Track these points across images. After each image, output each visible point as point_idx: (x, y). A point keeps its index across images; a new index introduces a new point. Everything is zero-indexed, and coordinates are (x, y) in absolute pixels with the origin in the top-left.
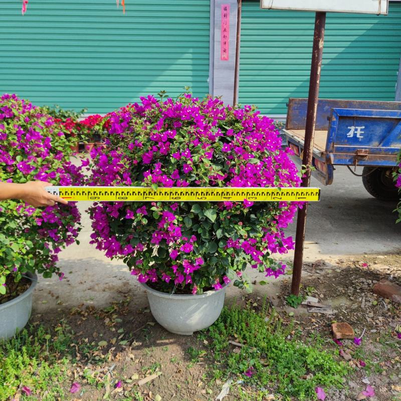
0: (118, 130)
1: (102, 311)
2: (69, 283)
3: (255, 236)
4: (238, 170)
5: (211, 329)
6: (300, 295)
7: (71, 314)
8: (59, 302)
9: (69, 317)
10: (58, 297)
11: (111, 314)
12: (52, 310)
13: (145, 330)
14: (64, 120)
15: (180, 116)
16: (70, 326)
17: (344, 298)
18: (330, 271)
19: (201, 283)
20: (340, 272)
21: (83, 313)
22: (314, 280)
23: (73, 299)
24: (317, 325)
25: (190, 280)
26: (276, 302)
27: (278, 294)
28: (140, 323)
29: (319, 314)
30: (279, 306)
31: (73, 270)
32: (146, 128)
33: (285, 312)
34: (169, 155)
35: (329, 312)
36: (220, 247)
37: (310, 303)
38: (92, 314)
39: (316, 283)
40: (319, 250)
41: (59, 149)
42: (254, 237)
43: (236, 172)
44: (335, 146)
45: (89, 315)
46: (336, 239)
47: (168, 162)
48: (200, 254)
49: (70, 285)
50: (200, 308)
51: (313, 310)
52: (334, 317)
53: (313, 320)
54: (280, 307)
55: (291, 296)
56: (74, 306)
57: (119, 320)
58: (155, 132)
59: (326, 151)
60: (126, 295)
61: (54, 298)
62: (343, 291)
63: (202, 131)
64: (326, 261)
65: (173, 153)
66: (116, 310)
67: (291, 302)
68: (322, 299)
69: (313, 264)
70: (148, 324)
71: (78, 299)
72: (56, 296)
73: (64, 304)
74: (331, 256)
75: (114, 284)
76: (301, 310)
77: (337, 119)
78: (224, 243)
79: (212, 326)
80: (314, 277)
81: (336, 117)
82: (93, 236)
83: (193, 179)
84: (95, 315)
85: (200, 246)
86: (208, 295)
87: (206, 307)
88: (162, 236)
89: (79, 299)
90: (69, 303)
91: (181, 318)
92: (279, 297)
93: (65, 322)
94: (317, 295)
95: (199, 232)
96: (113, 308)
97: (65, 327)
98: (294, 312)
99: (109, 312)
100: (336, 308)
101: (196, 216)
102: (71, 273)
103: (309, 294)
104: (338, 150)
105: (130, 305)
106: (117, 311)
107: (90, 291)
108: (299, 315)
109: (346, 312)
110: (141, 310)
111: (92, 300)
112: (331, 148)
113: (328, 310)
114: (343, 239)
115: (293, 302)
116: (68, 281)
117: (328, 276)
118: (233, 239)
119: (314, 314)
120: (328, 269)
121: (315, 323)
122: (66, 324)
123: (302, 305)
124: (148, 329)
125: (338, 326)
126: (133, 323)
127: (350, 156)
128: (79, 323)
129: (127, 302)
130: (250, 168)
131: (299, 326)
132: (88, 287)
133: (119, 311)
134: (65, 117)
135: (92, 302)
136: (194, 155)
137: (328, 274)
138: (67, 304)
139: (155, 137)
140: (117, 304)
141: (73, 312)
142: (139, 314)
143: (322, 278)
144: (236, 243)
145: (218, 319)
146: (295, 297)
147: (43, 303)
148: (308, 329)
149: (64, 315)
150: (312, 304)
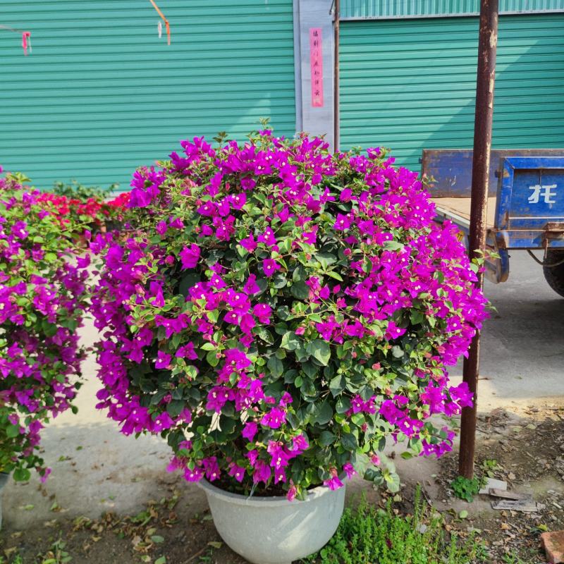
0: (141, 201)
1: (128, 521)
2: (75, 468)
3: (404, 389)
4: (368, 266)
5: (324, 554)
6: (475, 477)
7: (74, 530)
8: (54, 506)
9: (70, 537)
10: (53, 497)
11: (144, 527)
12: (41, 522)
13: (204, 558)
14: (84, 201)
15: (252, 168)
16: (70, 554)
17: (552, 479)
18: (518, 428)
19: (304, 479)
20: (536, 430)
21: (94, 527)
22: (493, 445)
23: (79, 499)
24: (513, 536)
25: (281, 476)
26: (433, 491)
27: (434, 476)
28: (196, 543)
29: (514, 513)
30: (439, 499)
31: (84, 444)
32: (189, 193)
33: (452, 510)
34: (233, 241)
35: (530, 508)
36: (339, 412)
37: (494, 492)
38: (110, 529)
39: (498, 453)
40: (492, 390)
41: (37, 239)
42: (401, 390)
43: (364, 268)
44: (510, 218)
45: (105, 529)
46: (517, 370)
47: (234, 254)
48: (301, 427)
49: (76, 471)
50: (303, 519)
51: (501, 505)
52: (540, 517)
53: (505, 526)
54: (441, 500)
55: (460, 479)
56: (81, 514)
57: (159, 539)
58: (206, 198)
59: (496, 227)
60: (172, 488)
61: (47, 498)
62: (549, 466)
63: (295, 193)
64: (508, 410)
65: (240, 237)
66: (153, 518)
67: (460, 490)
68: (513, 481)
69: (487, 418)
70: (210, 546)
71: (88, 500)
72: (50, 494)
73: (63, 511)
74: (516, 401)
75: (151, 467)
76: (481, 507)
77: (511, 174)
78: (345, 404)
79: (324, 547)
80: (492, 440)
81: (510, 172)
82: (101, 394)
83: (281, 285)
84: (117, 530)
85: (300, 412)
86: (316, 496)
87: (314, 517)
88: (226, 396)
89: (91, 499)
90: (72, 507)
91: (269, 538)
92: (437, 482)
93: (62, 546)
94: (503, 476)
95: (297, 386)
96: (149, 514)
97: (62, 557)
98: (468, 509)
99: (140, 523)
100: (541, 499)
101: (291, 356)
102: (79, 448)
103: (490, 473)
104: (515, 224)
105: (178, 507)
106: (155, 520)
107: (110, 483)
108: (476, 516)
109: (560, 507)
110: (197, 516)
111: (112, 499)
112: (503, 223)
113: (528, 504)
114: (528, 369)
115: (464, 491)
116: (74, 465)
117: (516, 437)
118: (363, 396)
119: (505, 514)
120: (514, 425)
121: (509, 530)
122: (64, 550)
123: (481, 495)
124: (210, 556)
125: (553, 538)
126: (183, 544)
127: (535, 233)
128: (86, 548)
129: (173, 501)
130: (389, 261)
131: (481, 539)
132: (108, 474)
133: (158, 520)
134: (85, 197)
135: (112, 505)
136: (281, 238)
137: (515, 433)
138: (68, 510)
139: (206, 208)
140: (155, 506)
141: (78, 526)
142: (193, 524)
143: (506, 442)
144: (368, 404)
145: (335, 534)
146: (467, 481)
147: (26, 509)
148: (499, 544)
149: (61, 533)
150: (499, 494)
